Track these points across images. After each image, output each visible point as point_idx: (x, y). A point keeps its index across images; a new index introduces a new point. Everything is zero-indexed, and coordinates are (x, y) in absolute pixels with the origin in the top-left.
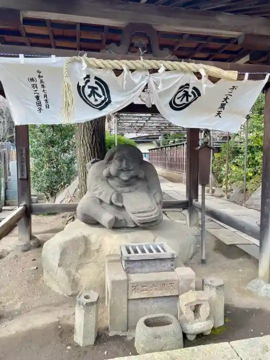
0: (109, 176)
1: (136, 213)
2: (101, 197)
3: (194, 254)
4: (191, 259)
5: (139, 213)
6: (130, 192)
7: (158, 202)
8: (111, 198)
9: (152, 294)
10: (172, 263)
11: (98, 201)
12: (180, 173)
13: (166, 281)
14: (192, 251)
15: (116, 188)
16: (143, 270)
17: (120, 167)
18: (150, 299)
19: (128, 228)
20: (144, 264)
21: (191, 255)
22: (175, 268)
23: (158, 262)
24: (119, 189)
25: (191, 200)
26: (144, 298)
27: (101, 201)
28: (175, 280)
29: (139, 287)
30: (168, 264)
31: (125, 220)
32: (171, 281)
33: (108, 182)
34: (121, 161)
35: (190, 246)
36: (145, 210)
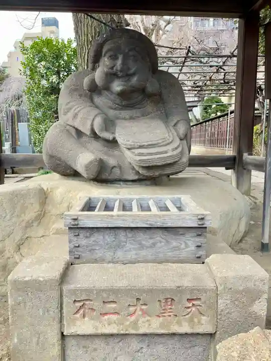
0: (94, 89)
1: (134, 148)
2: (77, 124)
3: (246, 234)
4: (241, 241)
5: (141, 147)
6: (131, 118)
7: (182, 137)
8: (92, 125)
9: (135, 324)
10: (199, 240)
11: (73, 132)
12: (222, 149)
13: (180, 290)
14: (243, 228)
15: (106, 110)
16: (120, 254)
17: (112, 68)
18: (129, 339)
19: (126, 181)
20: (123, 239)
21: (241, 234)
22: (207, 256)
23: (159, 237)
24: (112, 113)
25: (240, 153)
26: (112, 335)
27: (79, 133)
28: (205, 291)
29: (96, 304)
30: (189, 244)
31: (120, 167)
32: (192, 290)
33: (92, 100)
34: (114, 58)
35: (240, 219)
36: (154, 143)
